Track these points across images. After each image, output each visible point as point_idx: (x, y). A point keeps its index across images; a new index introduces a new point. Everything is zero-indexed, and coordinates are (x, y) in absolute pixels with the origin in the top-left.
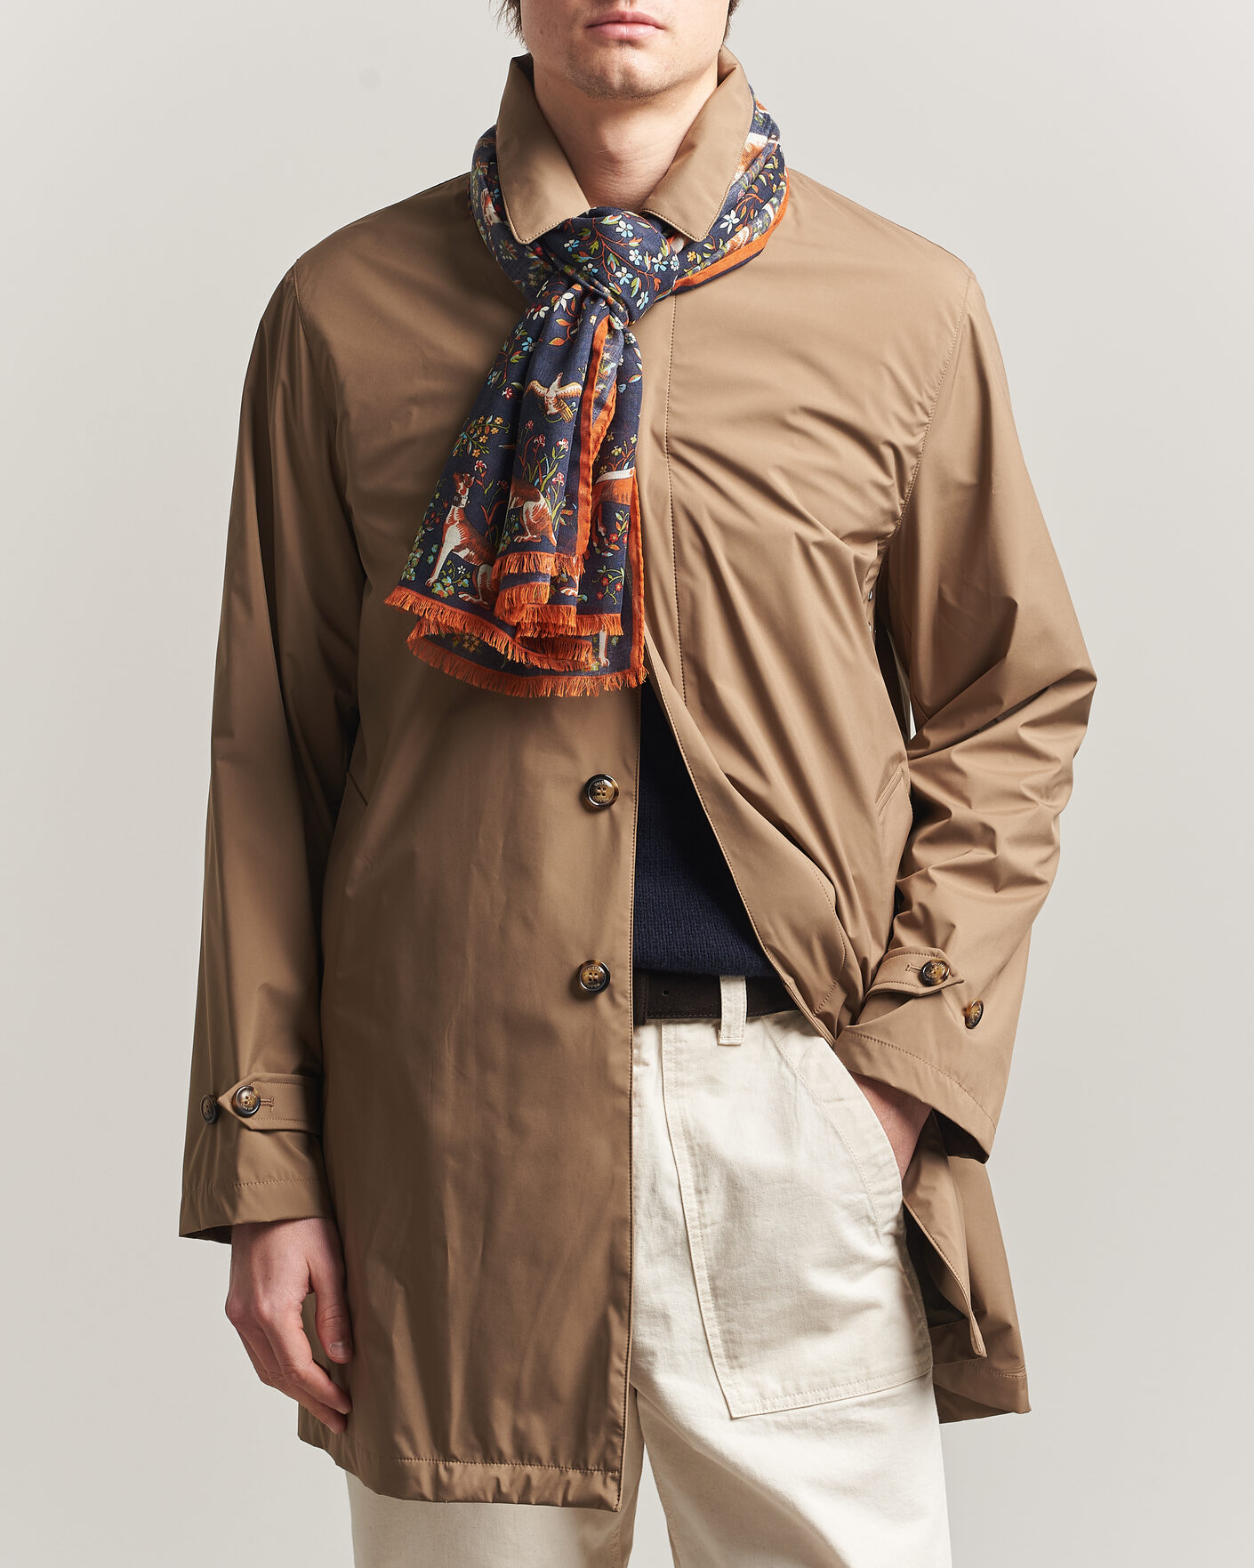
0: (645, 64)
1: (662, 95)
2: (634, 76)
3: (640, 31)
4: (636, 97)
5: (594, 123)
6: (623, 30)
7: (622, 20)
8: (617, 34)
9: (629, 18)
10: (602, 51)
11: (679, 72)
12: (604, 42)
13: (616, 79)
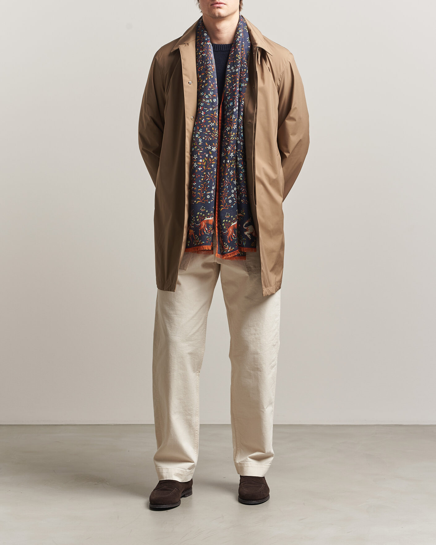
0: (222, 12)
1: (227, 17)
2: (220, 14)
3: (221, 5)
4: (221, 18)
5: (214, 24)
6: (218, 5)
7: (217, 3)
8: (217, 6)
9: (219, 3)
10: (214, 10)
11: (230, 12)
12: (214, 8)
13: (217, 15)
